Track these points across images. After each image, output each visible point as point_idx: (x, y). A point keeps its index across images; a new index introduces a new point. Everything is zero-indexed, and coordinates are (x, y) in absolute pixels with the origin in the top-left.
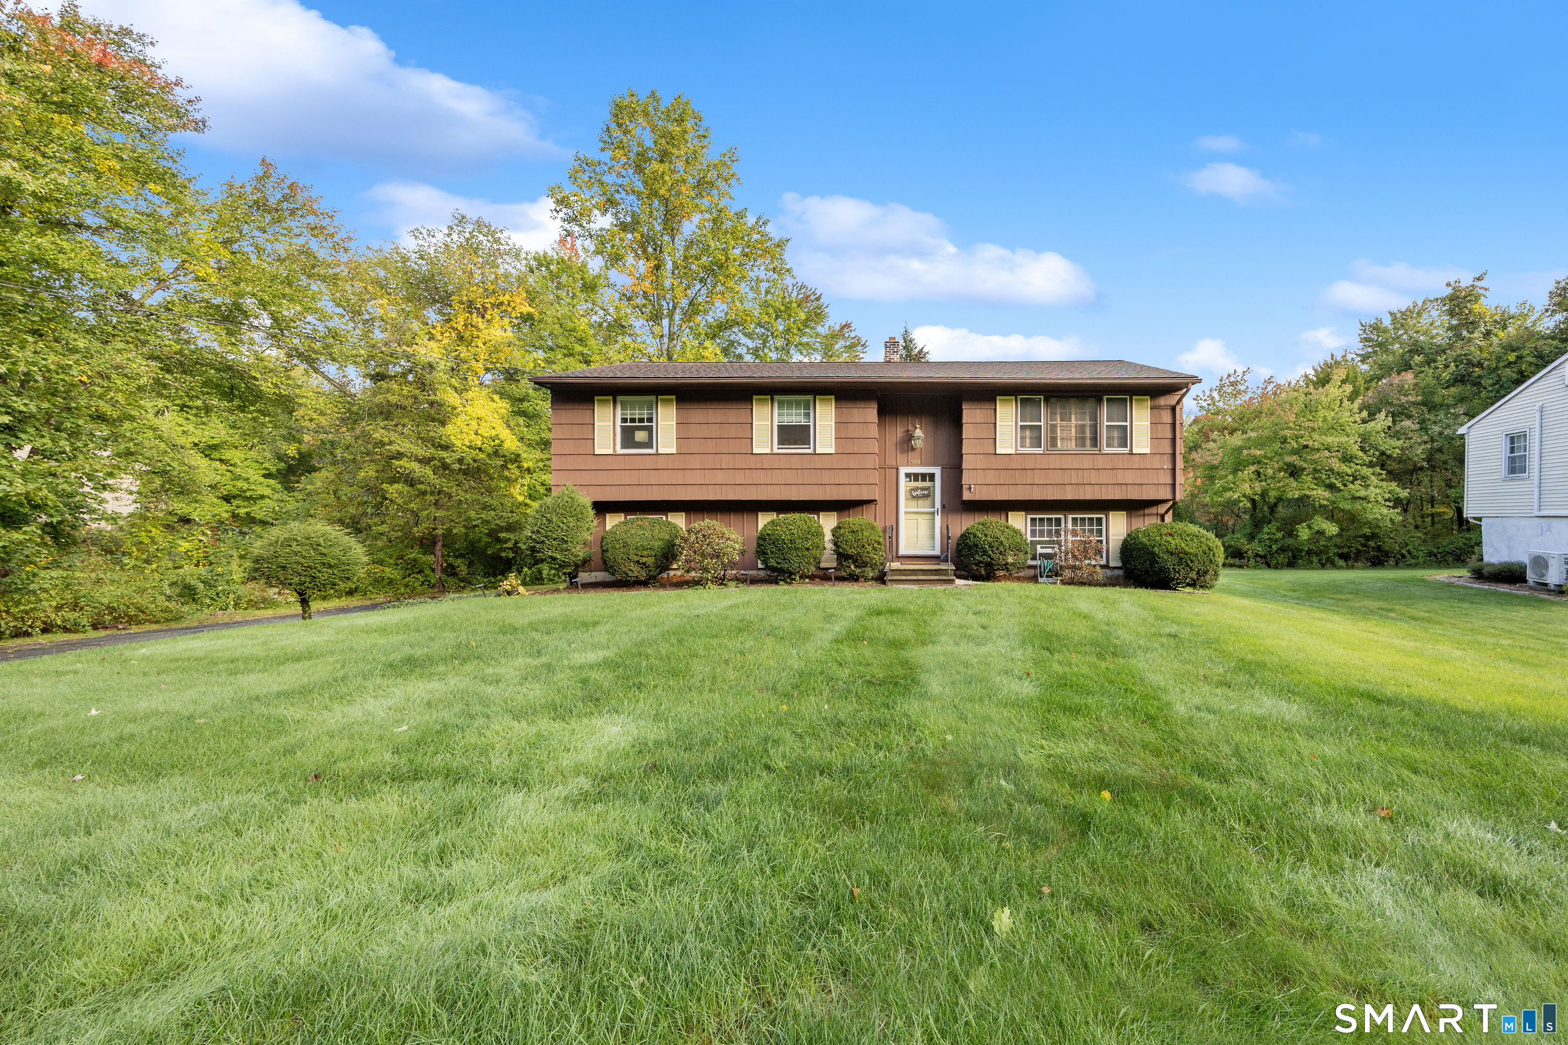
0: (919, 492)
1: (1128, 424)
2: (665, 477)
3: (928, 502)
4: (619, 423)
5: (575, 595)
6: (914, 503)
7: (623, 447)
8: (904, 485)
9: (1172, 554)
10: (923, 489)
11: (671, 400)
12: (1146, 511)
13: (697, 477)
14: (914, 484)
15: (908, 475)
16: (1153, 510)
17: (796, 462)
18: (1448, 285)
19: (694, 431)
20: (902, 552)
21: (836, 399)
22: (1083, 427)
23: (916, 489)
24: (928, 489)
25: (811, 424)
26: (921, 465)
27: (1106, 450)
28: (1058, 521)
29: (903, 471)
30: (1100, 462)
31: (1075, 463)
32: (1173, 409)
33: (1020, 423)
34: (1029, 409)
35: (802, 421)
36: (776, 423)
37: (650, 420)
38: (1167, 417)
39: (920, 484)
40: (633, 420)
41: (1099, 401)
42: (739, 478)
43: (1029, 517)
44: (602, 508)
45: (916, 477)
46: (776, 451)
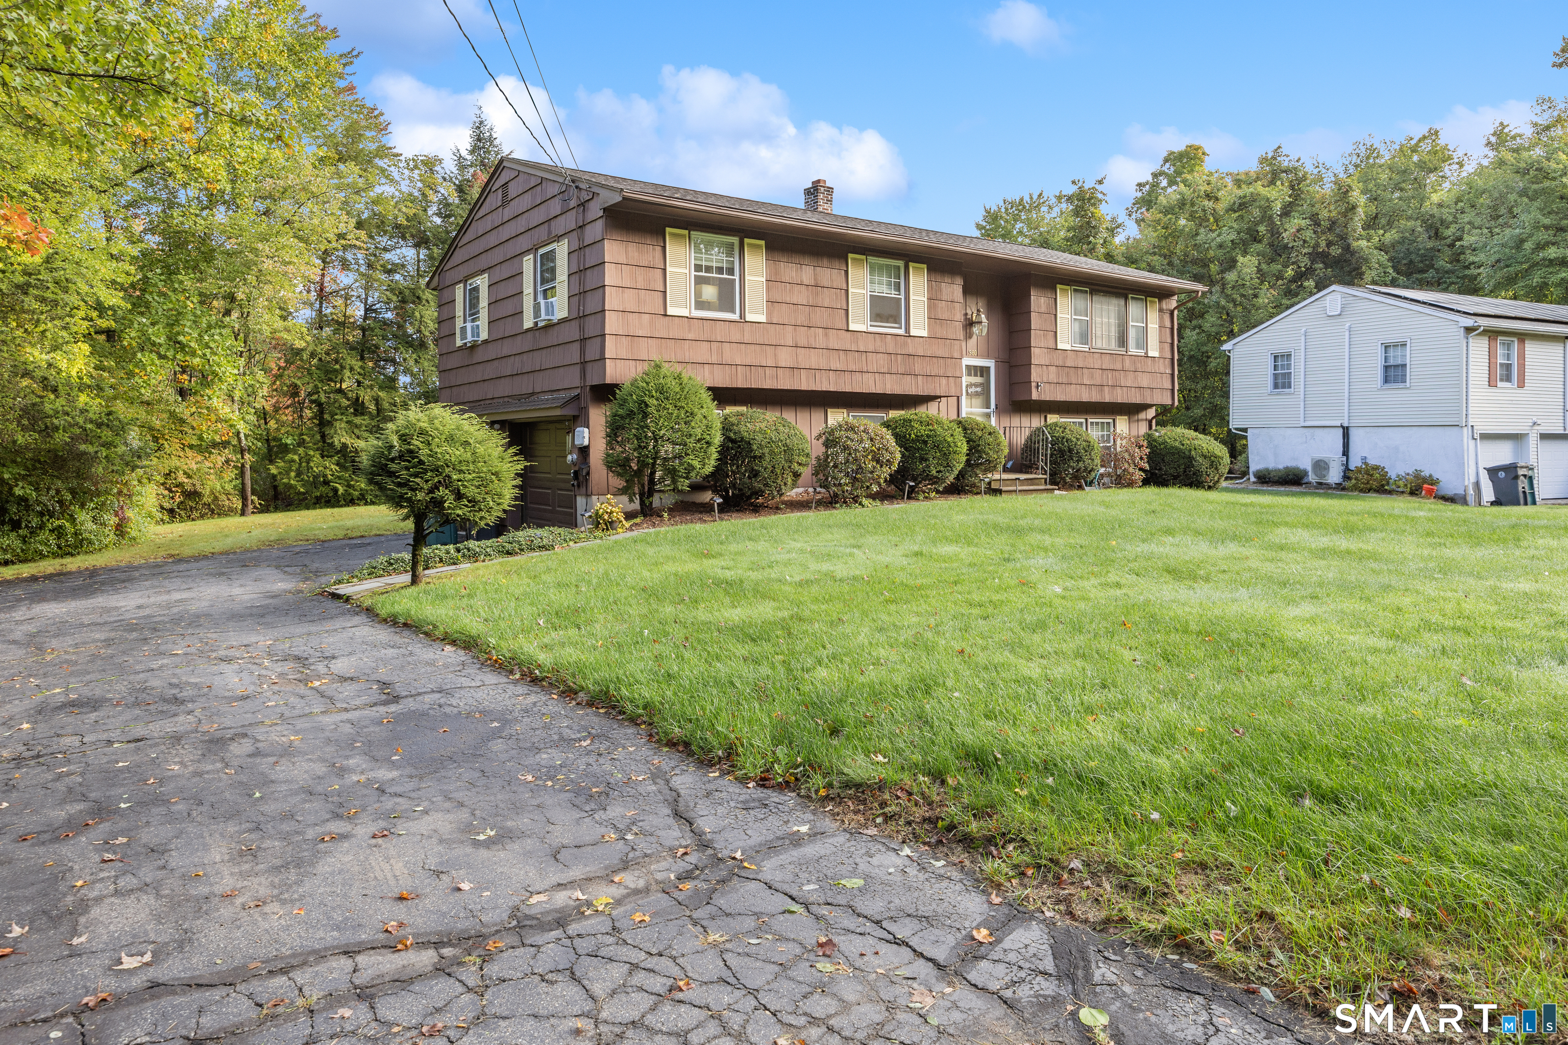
0: (973, 389)
1: (1145, 325)
3: (981, 400)
4: (693, 270)
5: (647, 531)
6: (969, 401)
7: (696, 307)
8: (965, 380)
9: (1205, 457)
10: (980, 384)
11: (759, 246)
14: (974, 378)
15: (967, 368)
17: (890, 345)
18: (1074, 182)
19: (784, 293)
21: (928, 270)
23: (975, 383)
24: (984, 384)
25: (902, 297)
26: (979, 356)
27: (1130, 351)
29: (965, 362)
30: (1127, 363)
31: (1110, 363)
32: (1172, 314)
33: (1073, 317)
35: (893, 292)
36: (868, 293)
37: (730, 271)
38: (1167, 321)
39: (978, 379)
40: (708, 269)
41: (1126, 299)
45: (975, 370)
46: (868, 328)
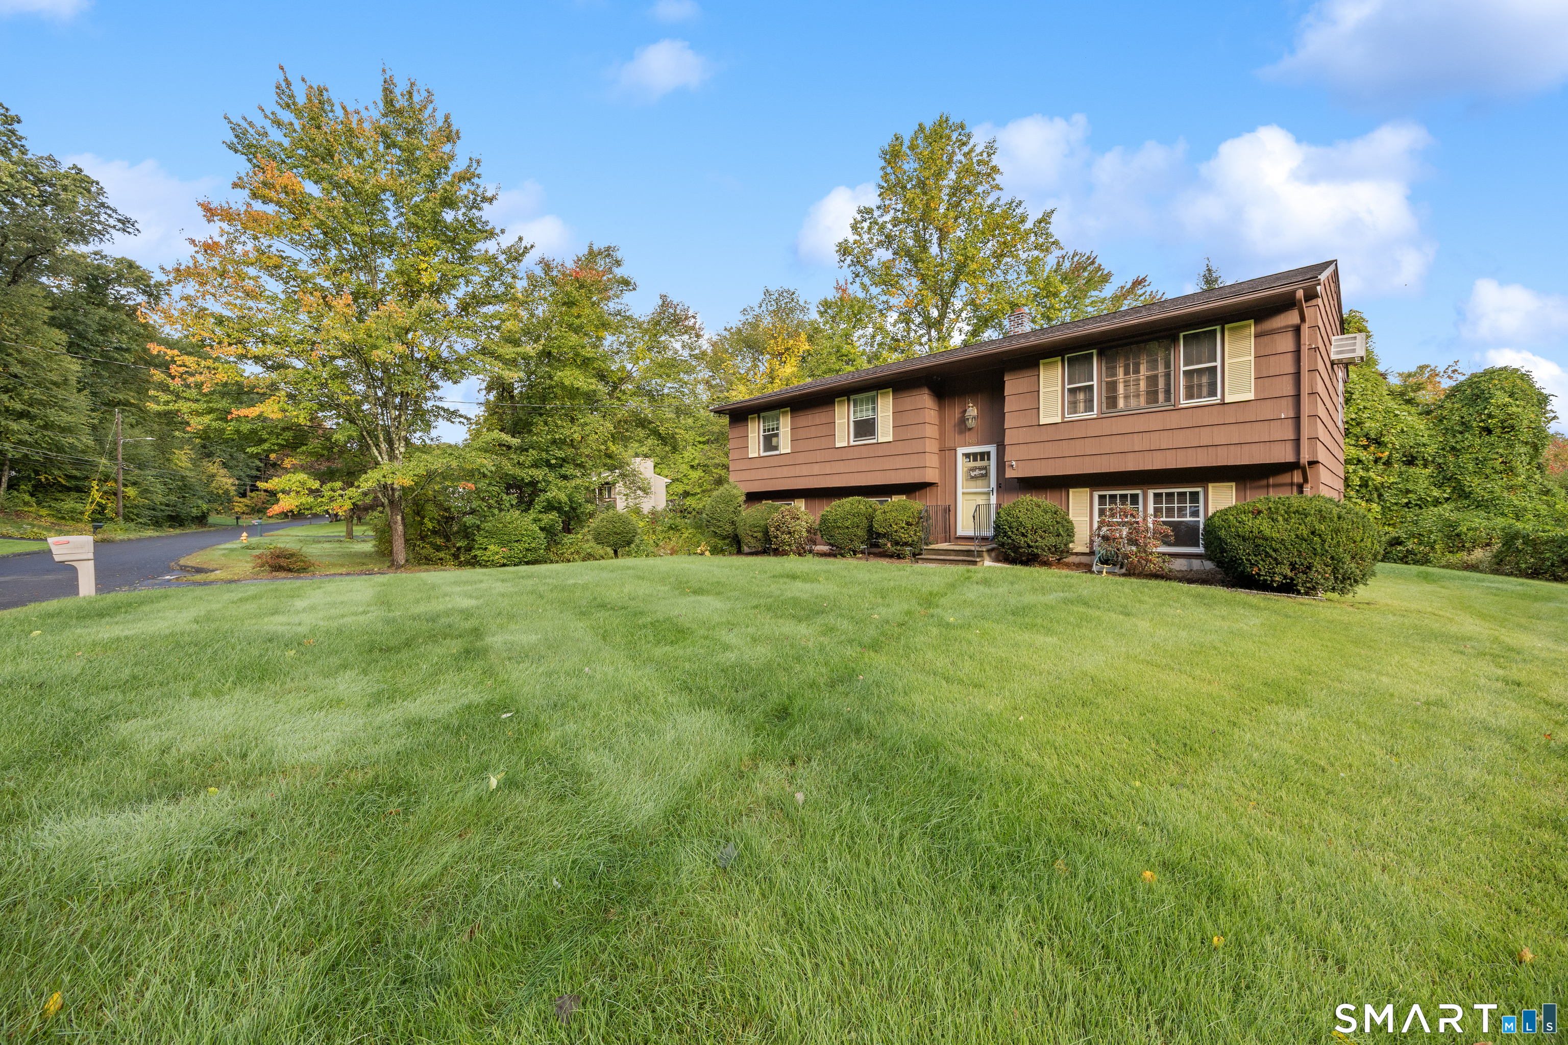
0: (977, 472)
1: (1218, 363)
2: (785, 472)
3: (985, 482)
4: (762, 433)
6: (973, 483)
7: (765, 451)
8: (962, 465)
10: (980, 469)
11: (787, 411)
12: (1271, 481)
13: (805, 470)
14: (973, 464)
15: (967, 456)
16: (1285, 478)
17: (865, 452)
19: (802, 433)
20: (960, 533)
21: (893, 392)
22: (1155, 377)
23: (973, 469)
24: (985, 468)
25: (876, 417)
26: (978, 444)
27: (1184, 403)
28: (1135, 499)
29: (961, 451)
30: (1174, 420)
31: (1139, 424)
32: (1297, 330)
33: (1067, 387)
34: (1079, 369)
35: (869, 415)
36: (852, 419)
37: (777, 429)
38: (1286, 343)
39: (979, 464)
40: (769, 430)
41: (1175, 340)
42: (828, 469)
43: (1096, 495)
44: (753, 497)
45: (975, 456)
46: (852, 443)
